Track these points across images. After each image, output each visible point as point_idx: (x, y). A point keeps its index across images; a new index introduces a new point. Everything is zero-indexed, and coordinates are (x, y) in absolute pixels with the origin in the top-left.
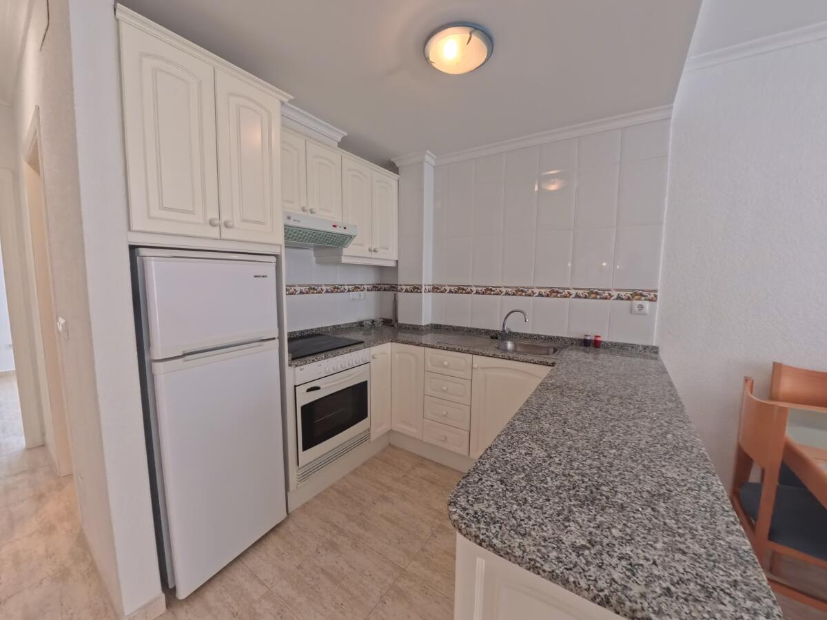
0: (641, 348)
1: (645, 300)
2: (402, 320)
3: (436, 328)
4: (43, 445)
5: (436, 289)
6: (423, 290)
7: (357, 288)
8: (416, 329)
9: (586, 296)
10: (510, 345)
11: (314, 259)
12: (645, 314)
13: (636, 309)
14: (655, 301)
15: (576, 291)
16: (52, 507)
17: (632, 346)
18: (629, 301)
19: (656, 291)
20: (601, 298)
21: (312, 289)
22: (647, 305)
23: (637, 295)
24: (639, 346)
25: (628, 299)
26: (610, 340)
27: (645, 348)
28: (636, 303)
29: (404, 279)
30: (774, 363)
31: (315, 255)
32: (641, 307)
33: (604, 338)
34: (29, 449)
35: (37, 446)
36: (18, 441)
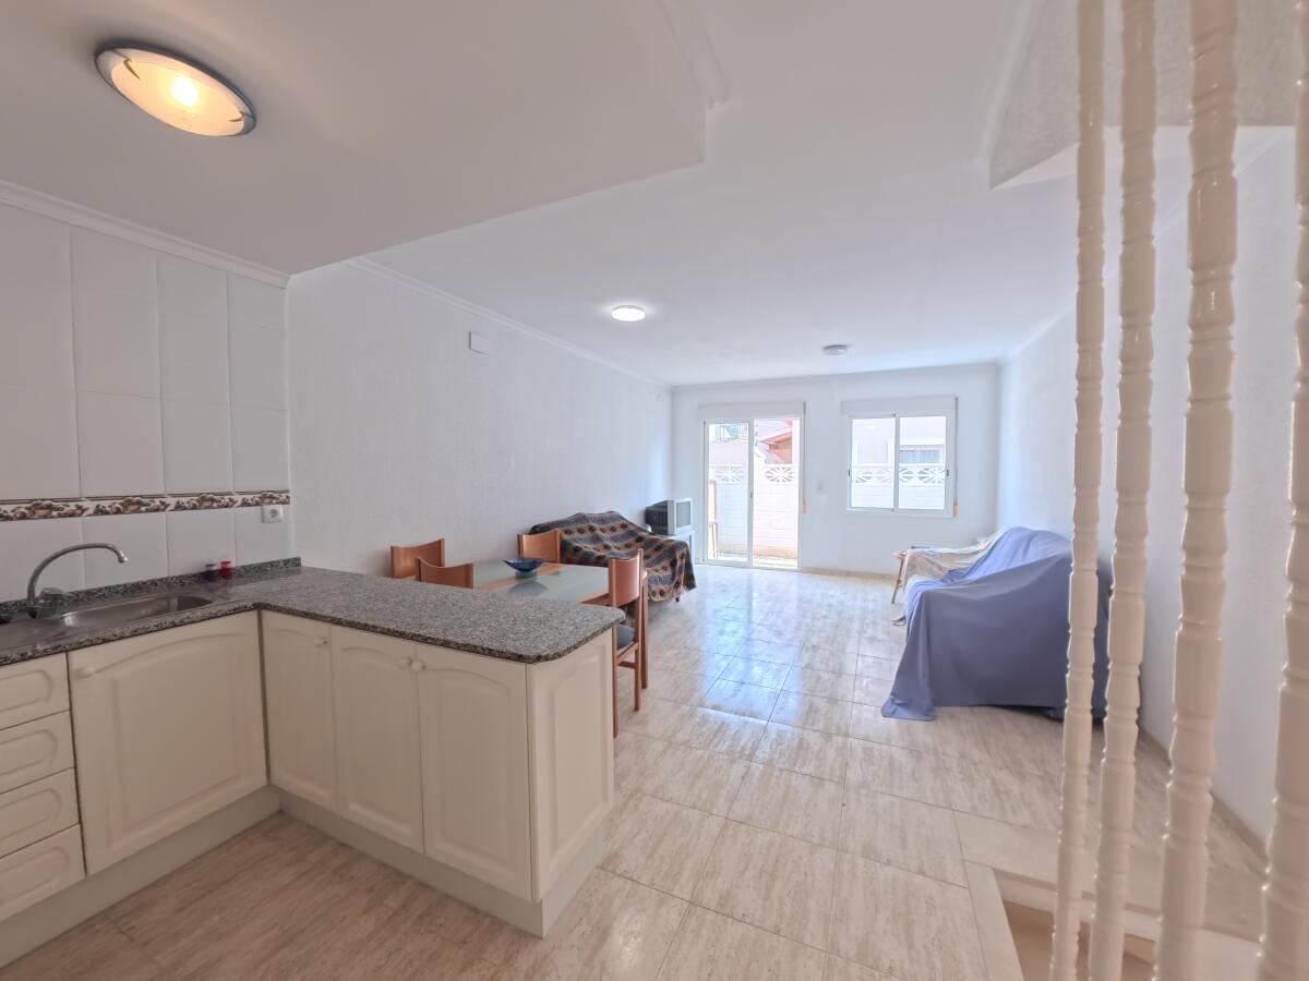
0: (282, 564)
1: (277, 503)
9: (195, 505)
12: (280, 521)
13: (268, 516)
14: (288, 503)
15: (177, 499)
17: (271, 564)
18: (259, 508)
19: (287, 491)
20: (219, 507)
22: (280, 509)
23: (266, 498)
24: (278, 562)
25: (257, 504)
26: (242, 564)
28: (268, 508)
30: (392, 548)
32: (274, 513)
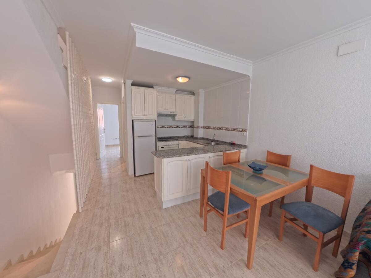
2: (195, 136)
3: (203, 139)
4: (123, 157)
5: (204, 127)
6: (199, 127)
7: (184, 127)
8: (197, 138)
9: (233, 130)
10: (213, 143)
11: (171, 119)
12: (244, 136)
14: (247, 132)
15: (231, 129)
16: (123, 165)
19: (247, 129)
20: (236, 131)
21: (170, 127)
22: (245, 133)
23: (243, 130)
25: (241, 131)
27: (244, 146)
28: (243, 133)
29: (195, 125)
31: (172, 118)
33: (236, 143)
34: (120, 157)
35: (122, 157)
36: (119, 156)
